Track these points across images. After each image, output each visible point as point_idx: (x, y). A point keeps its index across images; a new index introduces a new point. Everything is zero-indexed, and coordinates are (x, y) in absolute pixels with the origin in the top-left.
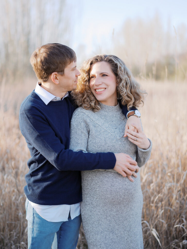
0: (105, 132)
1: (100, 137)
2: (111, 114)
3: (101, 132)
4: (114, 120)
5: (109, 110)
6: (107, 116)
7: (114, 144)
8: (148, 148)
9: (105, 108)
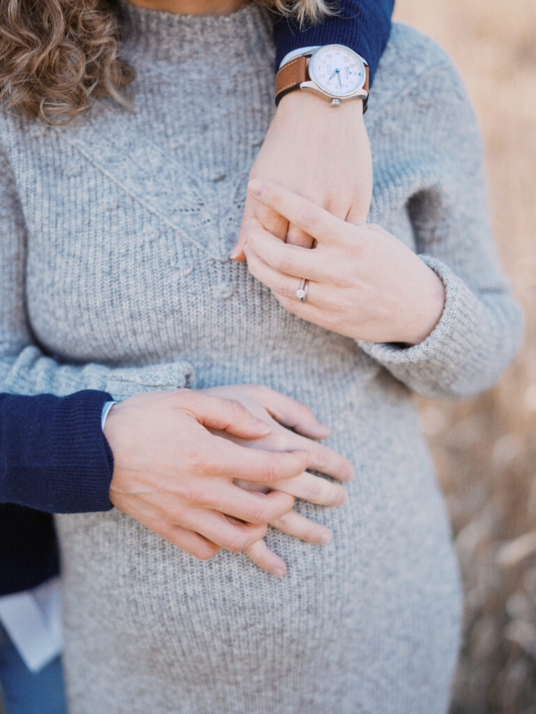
0: (121, 212)
1: (78, 253)
2: (200, 72)
3: (94, 210)
4: (216, 117)
5: (181, 47)
6: (173, 89)
7: (176, 298)
8: (423, 339)
9: (157, 33)
